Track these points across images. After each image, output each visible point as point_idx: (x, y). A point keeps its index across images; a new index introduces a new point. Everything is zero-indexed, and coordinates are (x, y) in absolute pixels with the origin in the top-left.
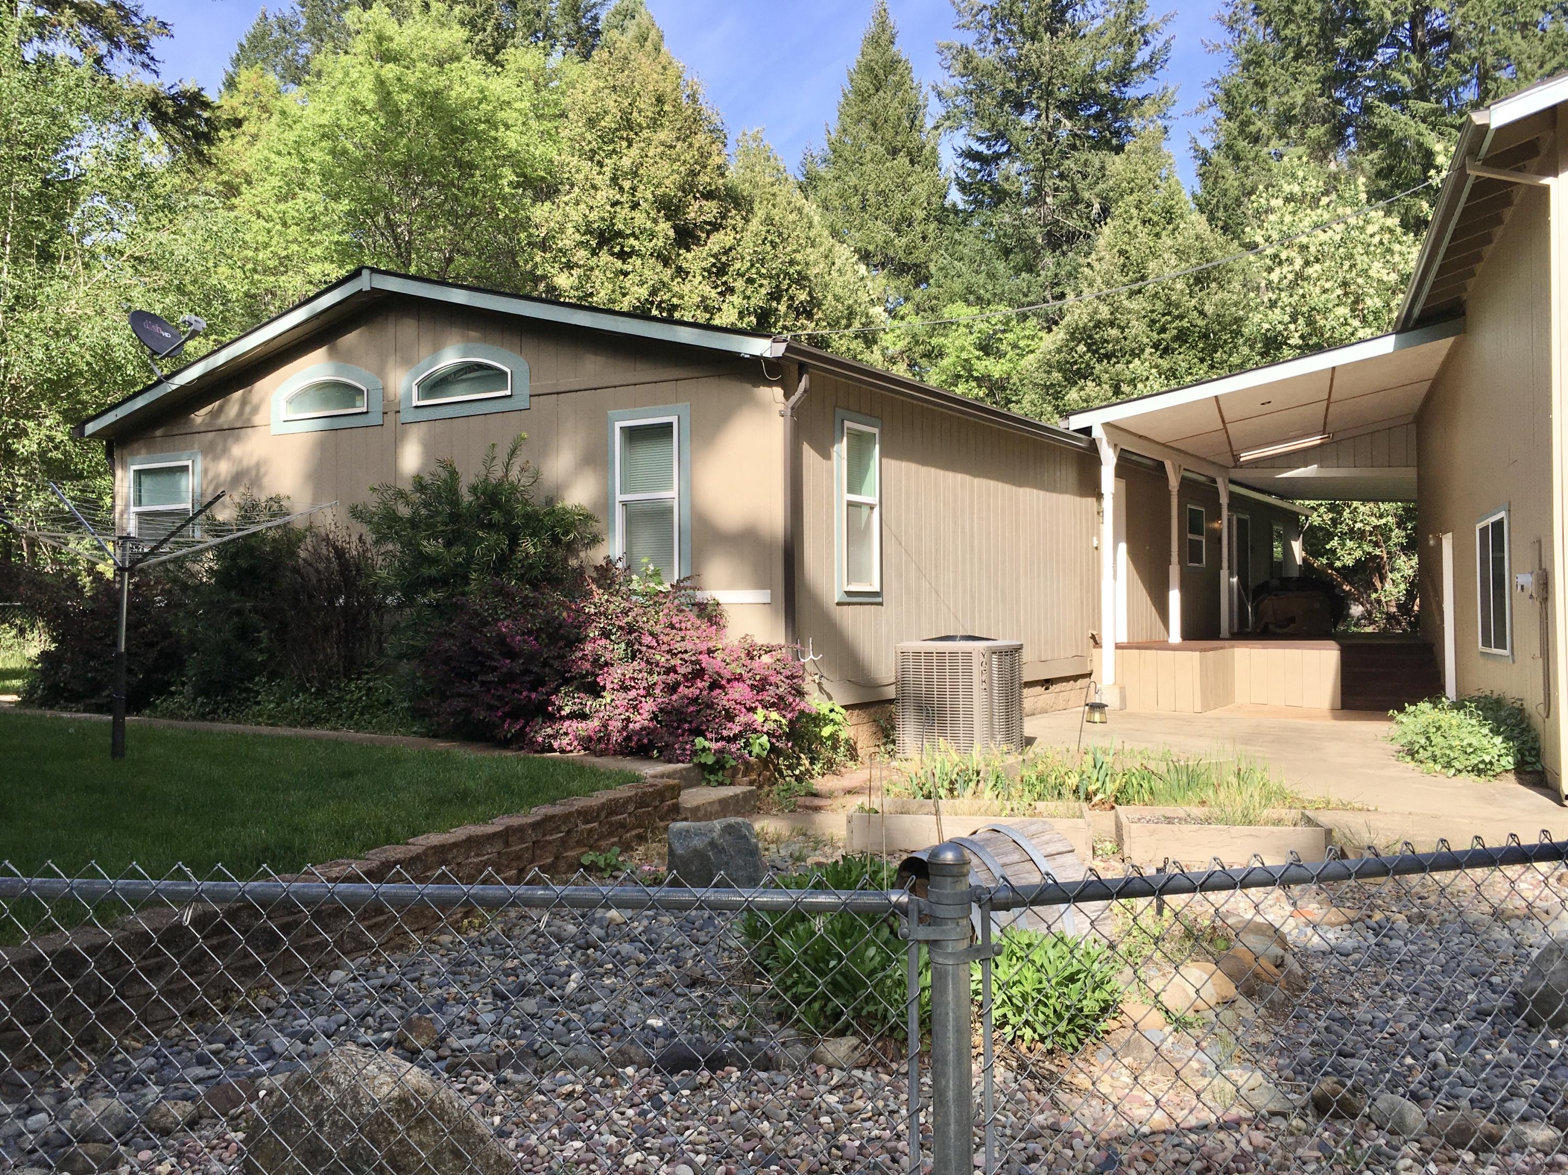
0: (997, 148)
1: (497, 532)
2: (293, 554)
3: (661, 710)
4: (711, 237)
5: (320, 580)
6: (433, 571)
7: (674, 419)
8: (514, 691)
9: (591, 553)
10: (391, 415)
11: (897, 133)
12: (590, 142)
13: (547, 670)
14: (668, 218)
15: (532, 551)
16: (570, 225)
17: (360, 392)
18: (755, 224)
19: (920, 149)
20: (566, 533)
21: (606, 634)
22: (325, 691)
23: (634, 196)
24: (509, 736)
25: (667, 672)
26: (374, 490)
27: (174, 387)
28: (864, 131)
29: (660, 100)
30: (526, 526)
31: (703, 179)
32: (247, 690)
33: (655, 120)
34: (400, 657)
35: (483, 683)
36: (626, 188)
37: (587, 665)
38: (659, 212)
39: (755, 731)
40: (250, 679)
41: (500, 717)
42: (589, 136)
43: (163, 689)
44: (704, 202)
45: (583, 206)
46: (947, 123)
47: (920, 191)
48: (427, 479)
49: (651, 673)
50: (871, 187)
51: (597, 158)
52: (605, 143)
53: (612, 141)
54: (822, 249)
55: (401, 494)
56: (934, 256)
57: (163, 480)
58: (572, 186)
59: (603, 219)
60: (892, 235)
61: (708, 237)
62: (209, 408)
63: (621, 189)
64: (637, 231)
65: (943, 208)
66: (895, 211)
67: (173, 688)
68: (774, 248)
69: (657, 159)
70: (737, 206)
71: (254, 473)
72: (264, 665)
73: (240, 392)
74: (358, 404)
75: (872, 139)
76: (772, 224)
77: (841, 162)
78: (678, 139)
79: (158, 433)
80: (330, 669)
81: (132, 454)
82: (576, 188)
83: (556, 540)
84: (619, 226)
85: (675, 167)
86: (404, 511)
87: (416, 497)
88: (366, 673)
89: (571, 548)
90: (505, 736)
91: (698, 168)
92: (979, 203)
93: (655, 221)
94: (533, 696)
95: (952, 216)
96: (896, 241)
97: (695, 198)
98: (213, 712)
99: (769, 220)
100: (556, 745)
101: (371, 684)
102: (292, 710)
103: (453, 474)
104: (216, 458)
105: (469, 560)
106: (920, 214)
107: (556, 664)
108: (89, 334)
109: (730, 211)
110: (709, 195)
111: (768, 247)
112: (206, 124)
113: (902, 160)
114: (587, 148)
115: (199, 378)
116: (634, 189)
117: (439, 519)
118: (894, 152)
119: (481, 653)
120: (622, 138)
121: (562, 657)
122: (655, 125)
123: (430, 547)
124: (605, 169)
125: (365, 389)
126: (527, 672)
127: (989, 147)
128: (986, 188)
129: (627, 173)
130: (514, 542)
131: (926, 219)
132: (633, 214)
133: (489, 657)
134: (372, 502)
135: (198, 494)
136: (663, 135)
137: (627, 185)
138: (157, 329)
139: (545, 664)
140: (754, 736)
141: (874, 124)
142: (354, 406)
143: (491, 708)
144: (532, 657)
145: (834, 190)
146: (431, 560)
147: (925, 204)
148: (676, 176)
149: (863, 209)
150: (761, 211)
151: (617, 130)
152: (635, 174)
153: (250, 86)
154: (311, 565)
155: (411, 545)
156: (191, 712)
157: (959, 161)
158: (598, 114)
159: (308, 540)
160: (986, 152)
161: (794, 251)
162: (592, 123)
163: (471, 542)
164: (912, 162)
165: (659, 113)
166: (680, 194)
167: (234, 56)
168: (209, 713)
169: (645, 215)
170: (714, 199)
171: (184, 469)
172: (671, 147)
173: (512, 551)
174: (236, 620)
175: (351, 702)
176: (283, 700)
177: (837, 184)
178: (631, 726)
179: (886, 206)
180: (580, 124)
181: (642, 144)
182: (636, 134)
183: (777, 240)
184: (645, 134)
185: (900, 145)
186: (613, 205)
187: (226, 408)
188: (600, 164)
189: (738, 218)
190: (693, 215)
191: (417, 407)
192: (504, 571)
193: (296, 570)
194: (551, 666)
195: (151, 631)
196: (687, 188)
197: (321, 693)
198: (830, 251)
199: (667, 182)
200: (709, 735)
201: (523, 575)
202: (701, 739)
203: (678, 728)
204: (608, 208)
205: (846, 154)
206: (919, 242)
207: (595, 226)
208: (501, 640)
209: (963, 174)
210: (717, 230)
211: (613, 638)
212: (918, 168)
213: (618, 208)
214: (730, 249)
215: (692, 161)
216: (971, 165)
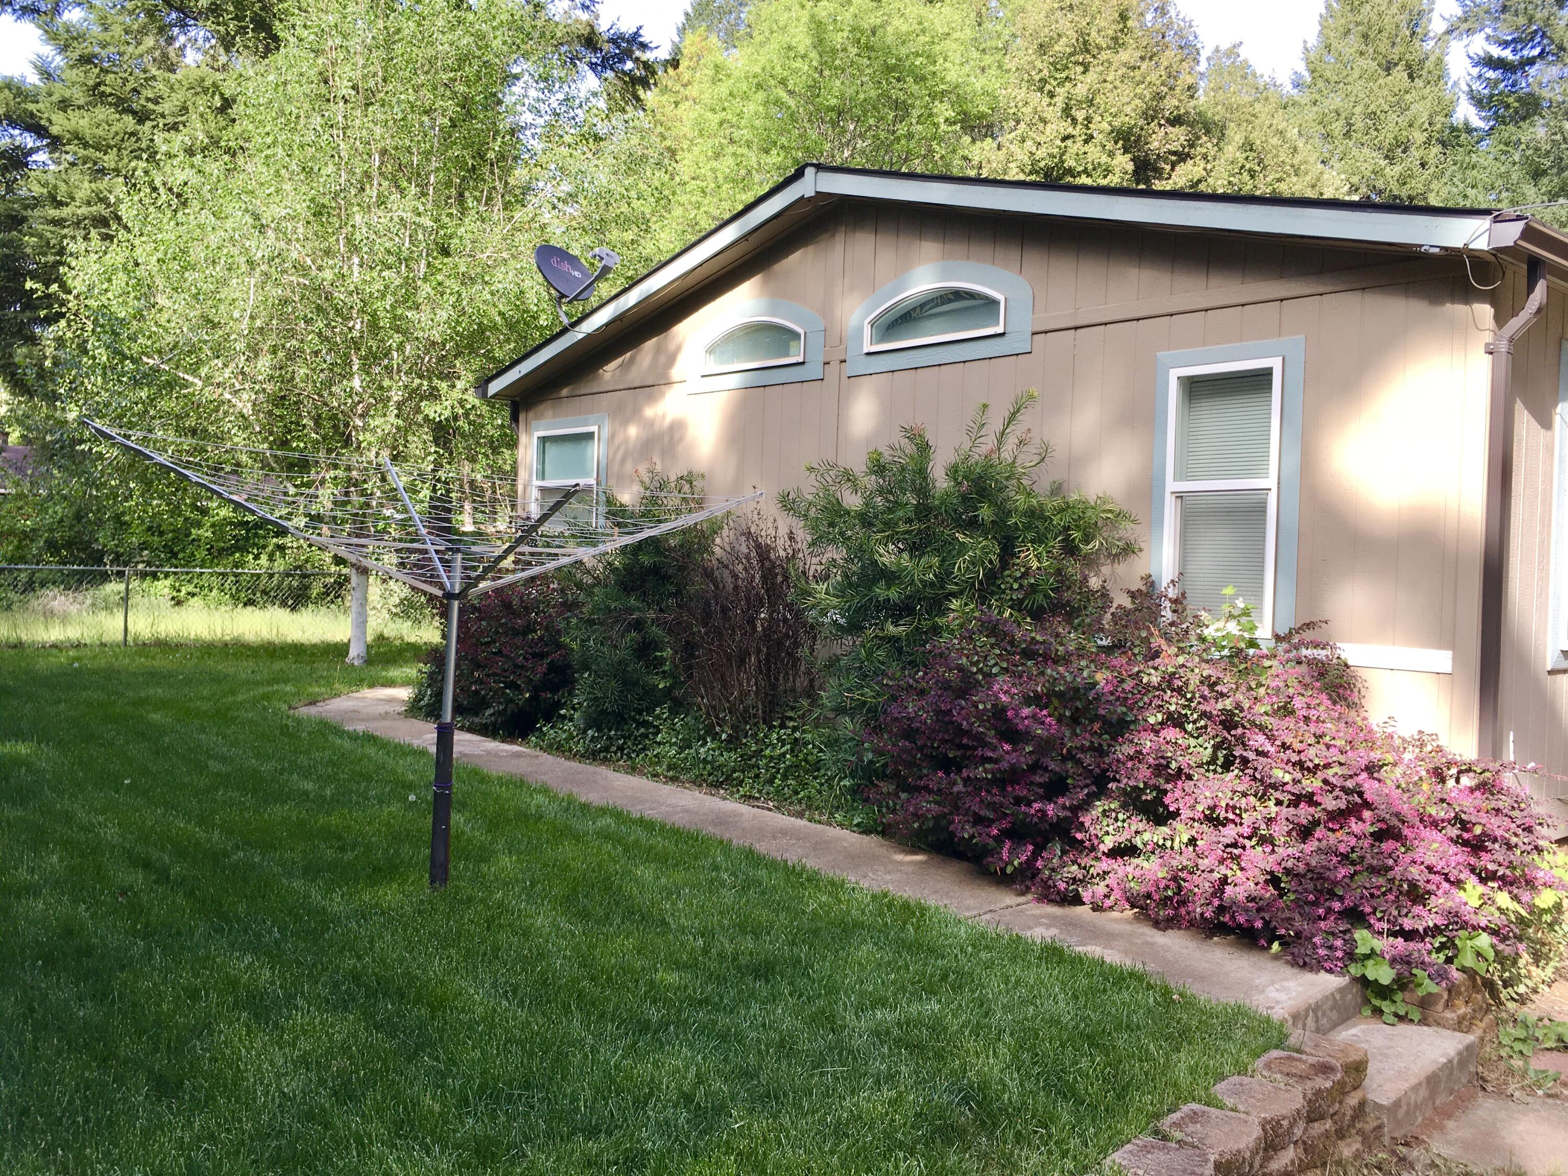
0: (1525, 53)
1: (985, 535)
2: (707, 549)
3: (1288, 872)
4: (1177, 168)
5: (736, 587)
6: (893, 594)
7: (1275, 363)
8: (1018, 801)
9: (1121, 568)
10: (834, 365)
11: (1394, 44)
12: (1041, 71)
13: (1070, 765)
14: (1126, 151)
15: (1035, 564)
16: (1012, 165)
17: (796, 336)
18: (1232, 150)
19: (1422, 62)
20: (1087, 540)
21: (1176, 720)
22: (738, 739)
23: (1088, 128)
24: (1009, 870)
25: (1296, 801)
26: (811, 469)
27: (581, 336)
28: (1354, 42)
29: (1123, 17)
30: (1028, 527)
31: (1170, 103)
32: (646, 724)
33: (1115, 39)
34: (840, 710)
35: (967, 781)
36: (1080, 119)
37: (1144, 772)
38: (1116, 143)
39: (1464, 925)
40: (650, 711)
41: (995, 838)
42: (1039, 64)
43: (551, 714)
44: (1170, 129)
45: (1029, 143)
46: (1465, 26)
47: (1421, 110)
48: (887, 457)
49: (1262, 798)
50: (1358, 110)
51: (1048, 87)
52: (1057, 70)
53: (1066, 68)
54: (1308, 178)
55: (848, 477)
56: (1435, 185)
57: (567, 449)
58: (1018, 122)
59: (1052, 156)
60: (1383, 163)
61: (1173, 169)
62: (619, 361)
63: (1074, 121)
64: (1090, 167)
65: (1453, 129)
66: (1387, 136)
67: (563, 712)
68: (1252, 177)
69: (1118, 83)
70: (1208, 132)
71: (666, 440)
72: (668, 691)
73: (654, 340)
74: (792, 350)
75: (1362, 54)
76: (1251, 150)
77: (1321, 84)
78: (1142, 58)
79: (565, 392)
80: (746, 710)
81: (537, 418)
82: (1022, 125)
83: (1070, 549)
84: (1070, 163)
85: (1138, 91)
86: (853, 501)
87: (871, 482)
88: (791, 719)
89: (1091, 562)
90: (1003, 870)
91: (1165, 89)
92: (1500, 120)
93: (1111, 154)
94: (1051, 809)
95: (1464, 136)
96: (1388, 170)
97: (1160, 125)
98: (606, 749)
99: (1248, 146)
100: (1086, 895)
101: (797, 735)
102: (697, 760)
103: (924, 448)
104: (625, 422)
105: (944, 576)
106: (1419, 137)
107: (1087, 759)
108: (503, 279)
109: (1199, 138)
110: (1176, 121)
111: (1246, 176)
112: (644, 68)
113: (1400, 75)
114: (1037, 78)
115: (607, 325)
116: (1089, 119)
117: (900, 513)
118: (1388, 67)
119: (968, 733)
120: (1077, 63)
121: (1100, 752)
122: (1116, 43)
123: (887, 556)
124: (1056, 99)
125: (801, 331)
126: (1035, 767)
127: (1514, 51)
128: (1511, 100)
129: (1080, 102)
130: (1008, 552)
131: (1428, 143)
132: (1086, 148)
133: (981, 741)
134: (809, 488)
135: (603, 463)
136: (1123, 56)
137: (1080, 115)
138: (566, 267)
139: (1070, 756)
140: (1462, 933)
141: (1365, 36)
142: (787, 355)
143: (979, 820)
144: (1046, 746)
145: (1311, 116)
146: (890, 576)
147: (1426, 125)
148: (1138, 101)
149: (1347, 135)
150: (1236, 136)
151: (1071, 54)
152: (1091, 102)
153: (693, 49)
154: (726, 567)
155: (860, 552)
156: (580, 747)
157: (1475, 71)
158: (1051, 38)
159: (725, 532)
160: (1511, 57)
161: (1279, 180)
162: (1042, 49)
163: (948, 550)
164: (1411, 76)
165: (1122, 31)
166: (1141, 122)
167: (680, 25)
168: (600, 751)
169: (1099, 148)
170: (1181, 125)
171: (589, 436)
172: (1134, 68)
173: (1004, 565)
174: (634, 634)
175: (772, 758)
176: (686, 745)
177: (1315, 109)
178: (1229, 889)
179: (1376, 130)
180: (1030, 51)
181: (1101, 68)
182: (1094, 57)
183: (1257, 168)
184: (1104, 56)
185: (1396, 57)
186: (1065, 138)
187: (638, 358)
188: (1052, 95)
189: (1209, 145)
190: (1156, 144)
191: (868, 354)
192: (992, 593)
193: (708, 574)
194: (1079, 762)
195: (541, 638)
196: (1150, 115)
197: (733, 743)
198: (1318, 180)
199: (1128, 110)
200: (1378, 926)
201: (1021, 601)
202: (1365, 933)
203: (1316, 904)
204: (1058, 142)
205: (1328, 74)
206: (1417, 170)
207: (1042, 164)
208: (999, 712)
209: (1477, 86)
210: (1184, 161)
211: (1189, 727)
212: (1419, 83)
213: (1069, 142)
214: (1199, 181)
215: (1158, 83)
216: (1491, 74)
